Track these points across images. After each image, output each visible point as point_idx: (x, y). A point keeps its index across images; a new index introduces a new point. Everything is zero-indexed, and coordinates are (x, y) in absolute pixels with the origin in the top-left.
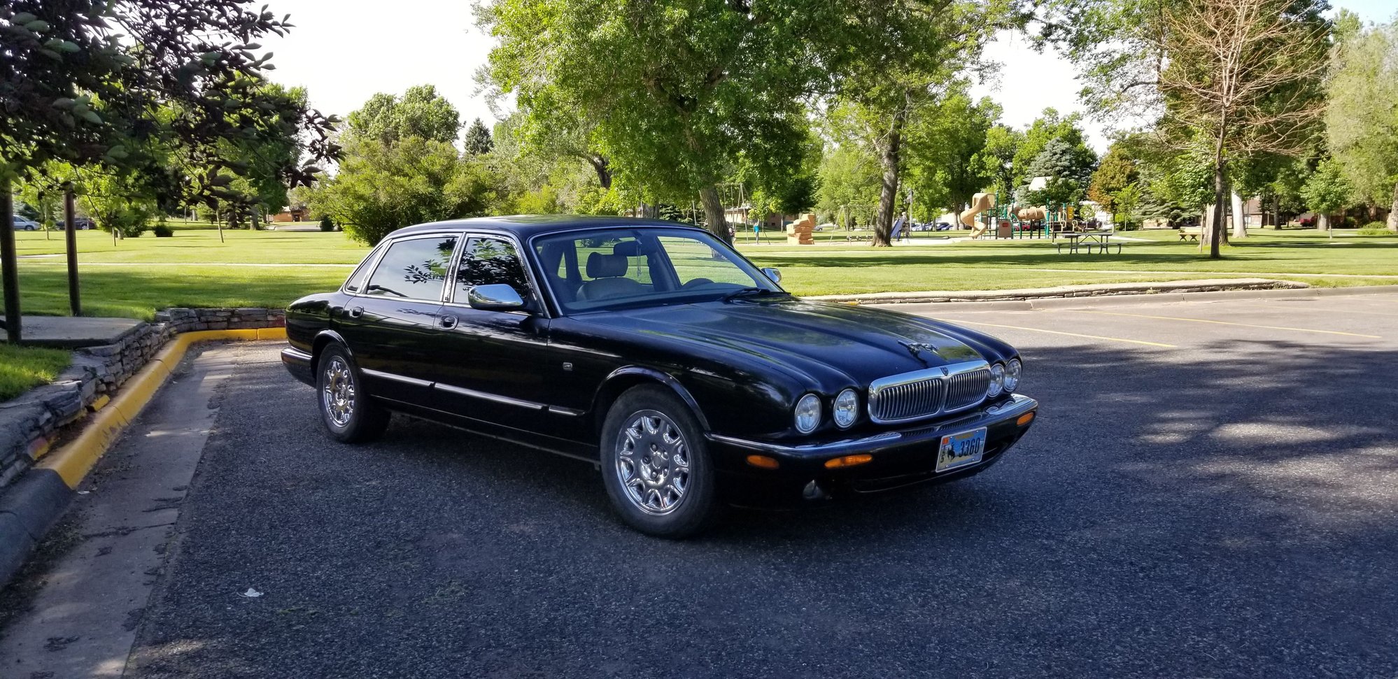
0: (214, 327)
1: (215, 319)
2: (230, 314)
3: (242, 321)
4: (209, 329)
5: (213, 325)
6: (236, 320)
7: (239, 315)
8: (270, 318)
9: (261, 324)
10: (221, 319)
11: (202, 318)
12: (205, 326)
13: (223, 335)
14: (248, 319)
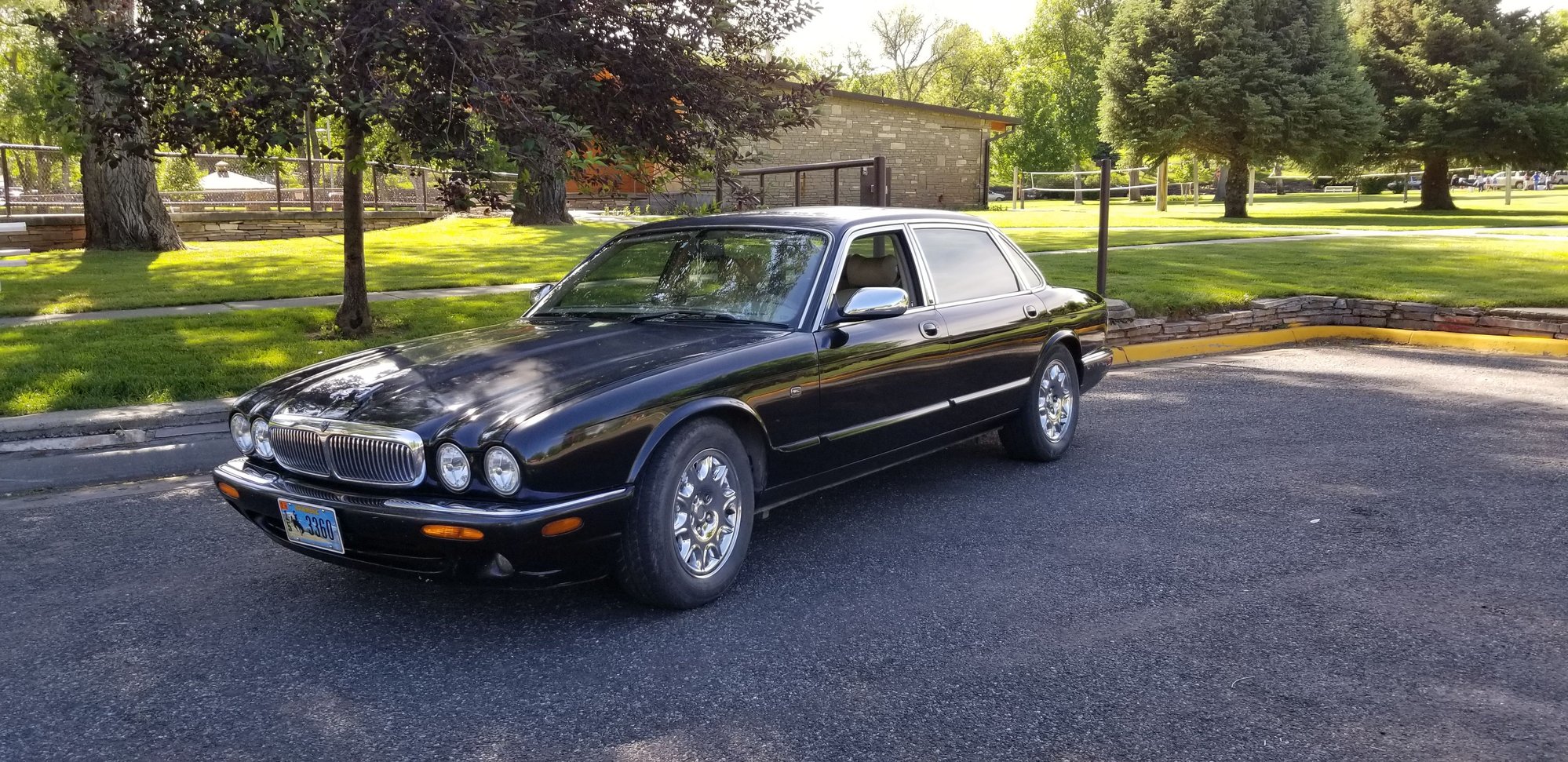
0: (1367, 323)
1: (1369, 313)
2: (1391, 308)
3: (1405, 319)
4: (1361, 324)
5: (1367, 321)
6: (1397, 316)
7: (1402, 311)
8: (1437, 318)
9: (1426, 324)
10: (1377, 314)
11: (1355, 310)
12: (1358, 320)
13: (1369, 334)
14: (1411, 317)
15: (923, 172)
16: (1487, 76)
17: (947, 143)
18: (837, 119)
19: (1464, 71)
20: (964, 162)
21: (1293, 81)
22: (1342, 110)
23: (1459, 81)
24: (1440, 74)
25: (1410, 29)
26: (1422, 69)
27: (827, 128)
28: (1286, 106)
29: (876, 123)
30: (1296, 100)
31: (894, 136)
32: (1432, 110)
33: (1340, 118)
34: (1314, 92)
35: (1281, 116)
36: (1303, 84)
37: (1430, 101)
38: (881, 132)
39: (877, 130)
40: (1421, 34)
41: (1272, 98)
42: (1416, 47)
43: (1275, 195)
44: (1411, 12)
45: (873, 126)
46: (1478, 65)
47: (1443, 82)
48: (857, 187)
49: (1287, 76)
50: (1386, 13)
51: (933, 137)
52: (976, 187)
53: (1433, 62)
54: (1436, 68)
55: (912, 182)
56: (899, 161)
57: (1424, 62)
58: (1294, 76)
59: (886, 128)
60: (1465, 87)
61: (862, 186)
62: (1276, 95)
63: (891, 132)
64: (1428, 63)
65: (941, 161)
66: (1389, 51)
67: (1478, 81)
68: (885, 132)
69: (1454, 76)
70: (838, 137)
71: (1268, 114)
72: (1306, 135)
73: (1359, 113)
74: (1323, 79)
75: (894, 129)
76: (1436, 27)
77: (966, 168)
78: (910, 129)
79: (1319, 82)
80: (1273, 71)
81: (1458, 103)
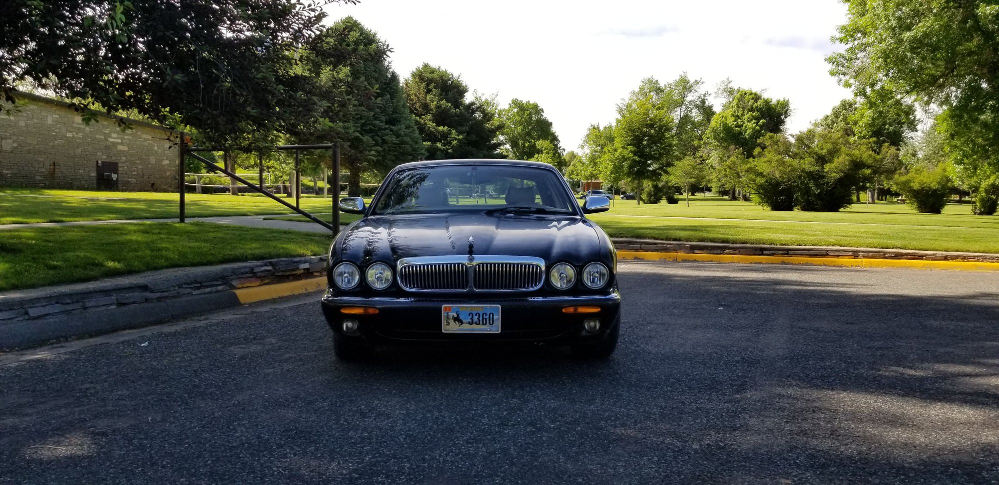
15: (140, 167)
16: (465, 135)
17: (156, 148)
18: (78, 126)
19: (454, 131)
20: (168, 162)
21: (387, 129)
22: (411, 146)
23: (452, 136)
24: (443, 132)
25: (426, 107)
26: (434, 128)
27: (71, 132)
28: (384, 141)
29: (107, 131)
30: (390, 139)
31: (119, 141)
32: (440, 150)
33: (410, 150)
34: (398, 136)
35: (381, 147)
36: (391, 130)
37: (439, 145)
38: (111, 138)
39: (107, 136)
40: (432, 110)
41: (377, 138)
42: (429, 117)
43: (314, 195)
44: (426, 98)
45: (104, 133)
46: (460, 128)
47: (445, 136)
48: (94, 174)
49: (383, 125)
50: (413, 97)
51: (147, 144)
52: (176, 179)
53: (438, 125)
54: (441, 128)
55: (133, 173)
56: (124, 158)
57: (434, 124)
58: (387, 126)
59: (114, 135)
60: (456, 139)
61: (97, 174)
62: (378, 135)
63: (118, 138)
64: (436, 126)
65: (152, 160)
66: (417, 117)
67: (461, 137)
68: (113, 138)
69: (449, 133)
70: (79, 138)
71: (374, 146)
72: (394, 158)
73: (418, 148)
74: (402, 128)
75: (120, 136)
76: (438, 107)
77: (169, 166)
78: (130, 137)
79: (400, 130)
80: (377, 122)
81: (453, 147)
